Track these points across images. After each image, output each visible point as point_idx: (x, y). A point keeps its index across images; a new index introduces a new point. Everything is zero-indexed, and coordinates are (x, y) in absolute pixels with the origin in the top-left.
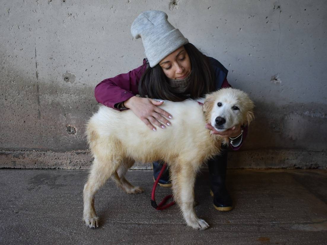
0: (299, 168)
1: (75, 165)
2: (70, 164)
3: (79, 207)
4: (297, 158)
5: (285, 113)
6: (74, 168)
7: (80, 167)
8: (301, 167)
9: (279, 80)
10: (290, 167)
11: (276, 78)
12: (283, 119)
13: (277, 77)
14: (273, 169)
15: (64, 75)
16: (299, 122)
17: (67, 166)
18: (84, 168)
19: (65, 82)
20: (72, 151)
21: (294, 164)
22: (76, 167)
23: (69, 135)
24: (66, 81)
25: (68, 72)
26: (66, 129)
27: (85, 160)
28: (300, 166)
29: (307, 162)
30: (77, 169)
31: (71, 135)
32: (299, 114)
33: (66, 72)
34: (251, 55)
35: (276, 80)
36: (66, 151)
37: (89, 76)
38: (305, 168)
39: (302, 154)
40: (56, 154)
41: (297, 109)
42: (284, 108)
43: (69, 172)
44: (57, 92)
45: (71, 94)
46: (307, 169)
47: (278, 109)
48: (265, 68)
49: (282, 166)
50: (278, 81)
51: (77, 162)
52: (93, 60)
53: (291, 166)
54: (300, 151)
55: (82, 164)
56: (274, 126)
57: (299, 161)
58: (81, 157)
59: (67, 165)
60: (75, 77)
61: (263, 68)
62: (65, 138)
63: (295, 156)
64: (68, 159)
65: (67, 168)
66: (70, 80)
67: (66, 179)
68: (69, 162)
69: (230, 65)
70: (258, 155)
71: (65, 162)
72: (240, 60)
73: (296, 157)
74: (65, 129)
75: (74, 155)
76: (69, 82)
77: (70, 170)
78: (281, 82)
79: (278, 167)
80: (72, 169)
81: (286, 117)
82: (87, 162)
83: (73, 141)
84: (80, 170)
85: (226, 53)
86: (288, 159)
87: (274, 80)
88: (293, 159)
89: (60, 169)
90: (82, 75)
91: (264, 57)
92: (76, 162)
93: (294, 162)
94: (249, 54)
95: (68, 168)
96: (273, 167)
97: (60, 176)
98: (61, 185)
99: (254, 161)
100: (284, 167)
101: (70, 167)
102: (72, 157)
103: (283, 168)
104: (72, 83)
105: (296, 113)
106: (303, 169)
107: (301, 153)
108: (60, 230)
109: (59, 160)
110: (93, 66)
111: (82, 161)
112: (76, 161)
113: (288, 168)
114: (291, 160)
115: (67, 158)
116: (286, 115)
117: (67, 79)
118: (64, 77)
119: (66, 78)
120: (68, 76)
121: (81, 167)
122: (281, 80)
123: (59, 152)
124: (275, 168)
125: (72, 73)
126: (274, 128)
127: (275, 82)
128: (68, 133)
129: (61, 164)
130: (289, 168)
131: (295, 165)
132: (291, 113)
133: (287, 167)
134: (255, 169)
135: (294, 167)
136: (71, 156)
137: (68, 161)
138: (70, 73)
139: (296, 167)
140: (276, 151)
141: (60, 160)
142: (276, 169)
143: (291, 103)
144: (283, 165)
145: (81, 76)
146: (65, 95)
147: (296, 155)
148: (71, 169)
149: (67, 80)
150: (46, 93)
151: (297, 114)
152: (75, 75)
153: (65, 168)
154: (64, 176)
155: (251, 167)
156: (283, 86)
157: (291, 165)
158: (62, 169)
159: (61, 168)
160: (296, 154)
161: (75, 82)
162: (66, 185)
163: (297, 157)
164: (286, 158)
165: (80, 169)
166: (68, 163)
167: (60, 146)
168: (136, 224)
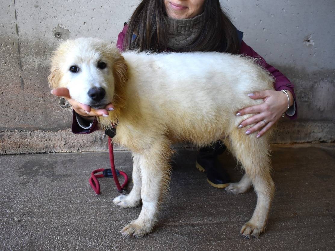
0: (323, 142)
1: (71, 147)
2: (66, 146)
3: (102, 206)
4: (322, 131)
5: (315, 80)
6: (70, 151)
7: (77, 149)
8: (326, 141)
9: (311, 41)
10: (315, 141)
11: (308, 39)
12: (312, 87)
13: (311, 38)
14: (298, 143)
15: (55, 29)
16: (328, 90)
17: (61, 148)
18: (83, 151)
19: (56, 39)
20: (68, 130)
21: (319, 138)
22: (72, 149)
23: (63, 109)
24: (58, 38)
25: (60, 26)
26: (59, 102)
27: (84, 140)
28: (325, 140)
29: (332, 135)
30: (74, 151)
31: (66, 109)
32: (329, 82)
33: (58, 25)
34: (284, 10)
35: (309, 41)
36: (59, 130)
37: (88, 31)
38: (330, 141)
39: (328, 126)
40: (47, 134)
41: (328, 76)
42: (314, 74)
43: (65, 156)
44: (46, 53)
46: (331, 142)
47: (308, 75)
48: (298, 27)
49: (308, 140)
50: (311, 42)
51: (74, 143)
52: (93, 10)
53: (316, 140)
54: (326, 123)
55: (81, 145)
56: (303, 95)
57: (325, 134)
58: (79, 137)
59: (62, 147)
60: (70, 32)
61: (297, 27)
62: (58, 113)
63: (321, 128)
64: (62, 140)
65: (61, 152)
66: (63, 36)
67: (66, 166)
68: (63, 143)
69: (261, 22)
70: (284, 129)
71: (59, 143)
72: (272, 16)
73: (322, 130)
74: (58, 101)
75: (70, 134)
76: (62, 39)
77: (66, 154)
78: (313, 44)
79: (303, 141)
80: (68, 152)
81: (316, 85)
82: (86, 143)
83: (68, 117)
84: (78, 153)
85: (258, 6)
86: (313, 132)
87: (307, 42)
88: (319, 132)
89: (53, 153)
90: (79, 30)
91: (298, 14)
92: (73, 144)
93: (320, 135)
94: (283, 9)
95: (63, 151)
96: (298, 141)
97: (56, 162)
98: (65, 176)
99: (279, 135)
100: (309, 140)
101: (65, 150)
102: (67, 136)
103: (308, 142)
104: (65, 40)
105: (326, 81)
106: (328, 143)
107: (327, 125)
109: (50, 141)
110: (93, 19)
111: (81, 141)
112: (73, 141)
113: (313, 142)
114: (317, 133)
115: (60, 139)
116: (316, 82)
117: (59, 35)
118: (55, 32)
119: (58, 34)
120: (59, 31)
121: (79, 150)
122: (314, 41)
123: (51, 131)
124: (300, 142)
125: (65, 27)
126: (303, 97)
127: (308, 44)
128: (62, 106)
129: (54, 147)
130: (314, 142)
131: (320, 139)
132: (321, 81)
133: (312, 141)
134: (280, 144)
135: (319, 141)
136: (66, 135)
137: (62, 143)
138: (62, 27)
139: (321, 140)
140: (303, 123)
141: (52, 141)
142: (301, 143)
143: (322, 68)
144: (309, 139)
145: (78, 31)
147: (322, 127)
148: (66, 152)
149: (58, 36)
150: (31, 54)
151: (328, 81)
152: (69, 30)
153: (59, 151)
154: (62, 162)
155: (276, 142)
156: (316, 48)
157: (316, 139)
158: (55, 153)
159: (54, 152)
160: (322, 126)
162: (70, 175)
163: (323, 130)
164: (312, 131)
165: (78, 151)
166: (62, 145)
167: (52, 124)
168: (189, 225)
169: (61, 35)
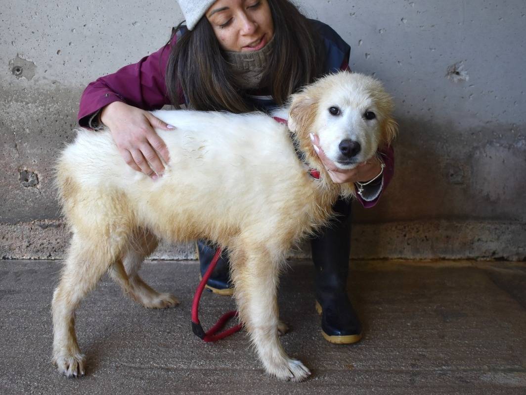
0: (502, 259)
1: (38, 251)
2: (29, 249)
3: (44, 336)
4: (498, 239)
5: (475, 144)
6: (36, 258)
7: (48, 254)
8: (508, 257)
9: (463, 73)
10: (484, 257)
11: (457, 71)
12: (470, 156)
13: (461, 68)
14: (449, 260)
15: (13, 62)
16: (503, 162)
17: (21, 252)
18: (57, 258)
19: (14, 77)
20: (33, 222)
21: (492, 251)
22: (40, 254)
23: (25, 188)
24: (17, 75)
25: (20, 56)
26: (19, 177)
27: (58, 240)
28: (505, 256)
29: (519, 247)
30: (43, 258)
31: (29, 188)
32: (505, 147)
33: (16, 55)
34: (405, 21)
35: (458, 73)
36: (19, 222)
37: (64, 64)
38: (515, 258)
39: (510, 230)
41: (501, 136)
42: (473, 134)
43: (25, 265)
45: (27, 103)
46: (519, 261)
47: (461, 135)
48: (435, 49)
49: (468, 254)
50: (462, 75)
51: (43, 244)
52: (72, 31)
53: (485, 255)
54: (504, 224)
55: (53, 248)
56: (452, 172)
57: (503, 245)
58: (51, 235)
59: (23, 250)
60: (36, 67)
61: (431, 49)
62: (17, 194)
63: (496, 234)
64: (23, 239)
65: (21, 258)
66: (25, 72)
67: (20, 279)
68: (25, 244)
69: (361, 43)
70: (418, 232)
71: (19, 244)
72: (382, 32)
73: (497, 237)
74: (17, 175)
75: (36, 229)
76: (23, 78)
77: (29, 261)
78: (467, 78)
79: (458, 256)
80: (32, 258)
81: (478, 152)
82: (63, 245)
83: (32, 201)
84: (49, 261)
85: (353, 16)
86: (479, 240)
87: (454, 75)
88: (491, 241)
89: (8, 259)
90: (51, 63)
91: (433, 26)
92: (41, 245)
93: (493, 246)
94: (402, 20)
95: (24, 257)
96: (448, 257)
97: (6, 273)
98: (10, 292)
99: (408, 244)
100: (471, 256)
101: (28, 256)
102: (32, 233)
103: (469, 259)
104: (29, 79)
105: (498, 145)
106: (512, 261)
107: (508, 228)
108: (4, 381)
109: (5, 240)
110: (72, 44)
111: (54, 242)
112: (40, 242)
113: (479, 259)
114: (486, 242)
115: (21, 236)
116: (477, 148)
117: (18, 70)
118: (12, 67)
119: (17, 68)
120: (19, 65)
121: (50, 255)
122: (467, 74)
123: (6, 223)
124: (453, 258)
125: (29, 58)
126: (452, 175)
127: (456, 78)
128: (23, 184)
129: (10, 250)
130: (482, 259)
131: (494, 253)
132: (488, 145)
133: (478, 257)
134: (411, 259)
135: (493, 257)
136: (30, 231)
137: (23, 243)
138: (24, 58)
139: (496, 256)
140: (455, 223)
141: (7, 239)
142: (454, 260)
143: (487, 122)
144: (470, 253)
145: (48, 65)
146: (14, 106)
147: (497, 231)
148: (30, 259)
149: (18, 73)
151: (501, 145)
152: (35, 63)
153: (18, 256)
154: (16, 273)
155: (403, 256)
156: (473, 86)
157: (485, 253)
158: (12, 259)
159: (10, 257)
160: (496, 229)
161: (36, 77)
162: (19, 292)
163: (499, 237)
164: (476, 238)
165: (49, 258)
166: (24, 247)
167: (7, 211)
168: (162, 368)
169: (22, 70)
